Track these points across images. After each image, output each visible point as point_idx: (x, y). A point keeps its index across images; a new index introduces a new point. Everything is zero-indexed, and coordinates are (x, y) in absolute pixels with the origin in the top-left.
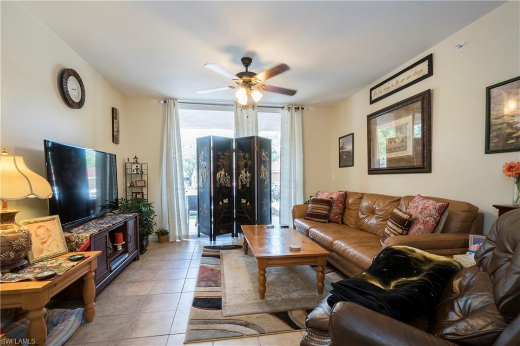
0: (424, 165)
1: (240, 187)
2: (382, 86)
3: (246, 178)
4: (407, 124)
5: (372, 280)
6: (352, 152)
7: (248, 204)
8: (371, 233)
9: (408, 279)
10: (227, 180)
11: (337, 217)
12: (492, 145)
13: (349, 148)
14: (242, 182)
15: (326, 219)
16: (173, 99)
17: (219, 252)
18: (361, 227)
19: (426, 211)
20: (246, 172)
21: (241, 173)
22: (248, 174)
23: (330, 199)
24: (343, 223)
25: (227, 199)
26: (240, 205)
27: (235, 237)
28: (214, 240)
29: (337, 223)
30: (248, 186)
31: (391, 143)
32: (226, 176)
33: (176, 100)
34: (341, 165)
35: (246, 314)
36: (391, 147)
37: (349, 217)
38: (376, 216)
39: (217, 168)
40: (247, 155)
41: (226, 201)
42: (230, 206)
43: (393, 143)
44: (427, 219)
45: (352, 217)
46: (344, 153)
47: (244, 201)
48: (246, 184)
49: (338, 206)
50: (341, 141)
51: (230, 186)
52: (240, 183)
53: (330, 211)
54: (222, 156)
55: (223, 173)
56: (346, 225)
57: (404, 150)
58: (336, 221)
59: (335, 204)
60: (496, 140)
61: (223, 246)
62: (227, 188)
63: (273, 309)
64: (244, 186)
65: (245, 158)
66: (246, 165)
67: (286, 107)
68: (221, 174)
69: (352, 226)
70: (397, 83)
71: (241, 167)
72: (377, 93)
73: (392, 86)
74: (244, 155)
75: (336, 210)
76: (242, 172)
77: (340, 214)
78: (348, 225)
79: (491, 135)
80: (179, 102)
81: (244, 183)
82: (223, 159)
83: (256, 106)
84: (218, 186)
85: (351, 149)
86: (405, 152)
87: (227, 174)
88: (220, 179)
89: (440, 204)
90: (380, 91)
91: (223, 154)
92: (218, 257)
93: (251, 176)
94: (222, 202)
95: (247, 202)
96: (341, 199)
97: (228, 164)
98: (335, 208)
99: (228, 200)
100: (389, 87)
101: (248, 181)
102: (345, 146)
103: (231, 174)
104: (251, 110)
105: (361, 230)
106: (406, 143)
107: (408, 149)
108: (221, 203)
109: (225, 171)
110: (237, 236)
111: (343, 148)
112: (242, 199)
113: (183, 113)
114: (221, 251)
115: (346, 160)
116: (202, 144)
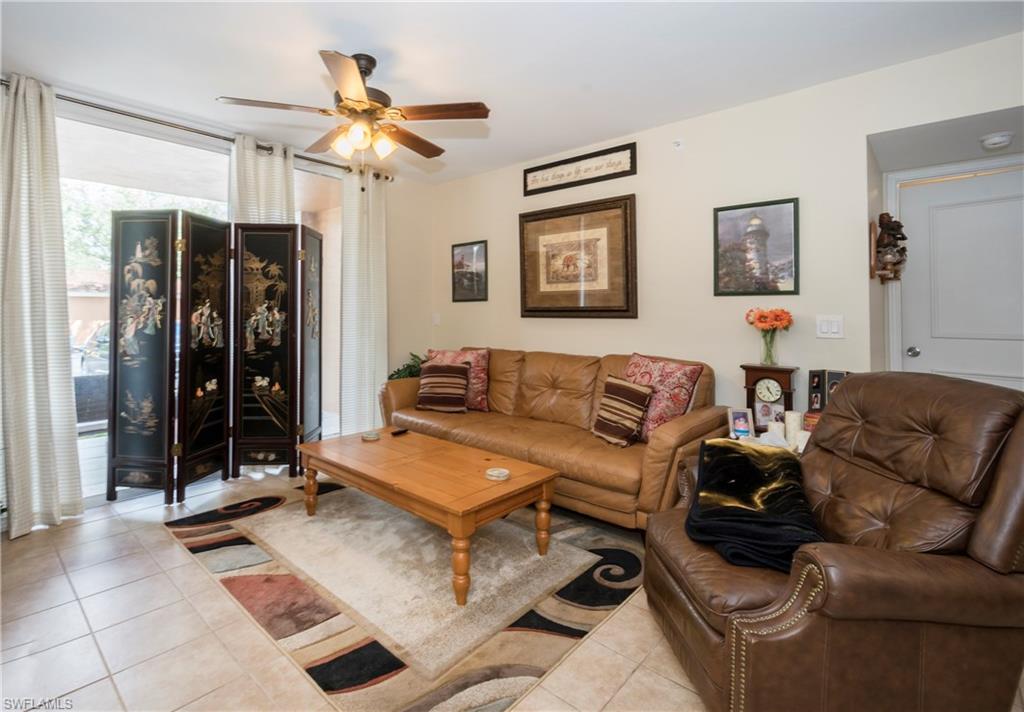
0: (628, 306)
1: (250, 347)
2: (548, 170)
3: (271, 324)
4: (598, 240)
5: (727, 502)
6: (483, 275)
7: (277, 387)
8: (554, 422)
9: (770, 488)
10: (216, 329)
11: (479, 398)
12: (721, 284)
13: (476, 266)
14: (257, 334)
15: (463, 405)
16: (38, 82)
17: (229, 528)
18: (534, 414)
19: (671, 380)
20: (269, 309)
21: (254, 311)
22: (277, 316)
23: (464, 366)
24: (490, 411)
25: (214, 381)
26: (252, 392)
27: (230, 479)
28: (181, 498)
29: (481, 410)
30: (277, 342)
31: (568, 266)
32: (212, 320)
33: (48, 85)
34: (457, 298)
35: (469, 652)
36: (568, 273)
37: (499, 396)
38: (559, 391)
39: (193, 300)
40: (274, 269)
41: (211, 386)
42: (221, 397)
43: (572, 268)
44: (676, 391)
45: (505, 396)
46: (464, 275)
47: (262, 382)
48: (272, 339)
49: (479, 378)
50: (456, 252)
51: (220, 345)
52: (250, 338)
53: (466, 387)
54: (204, 267)
55: (207, 312)
56: (497, 411)
57: (593, 280)
58: (479, 407)
59: (473, 375)
60: (727, 279)
61: (226, 508)
62: (212, 350)
63: (504, 616)
64: (262, 345)
65: (266, 275)
66: (270, 294)
67: (355, 170)
68: (202, 315)
69: (509, 413)
70: (578, 172)
71: (253, 296)
72: (537, 180)
73: (568, 175)
74: (263, 269)
75: (476, 384)
76: (259, 309)
77: (483, 393)
78: (501, 413)
79: (720, 272)
80: (59, 97)
81: (265, 336)
82: (208, 274)
83: (291, 154)
84: (193, 346)
85: (483, 267)
86: (594, 284)
87: (215, 315)
88: (199, 328)
89: (692, 367)
90: (545, 176)
91: (207, 263)
92: (242, 540)
93: (286, 320)
94: (204, 389)
95: (271, 384)
96: (483, 363)
97: (219, 285)
98: (474, 381)
99: (218, 383)
100: (563, 175)
101: (278, 330)
102: (465, 263)
103: (224, 315)
104: (278, 159)
105: (532, 418)
106: (596, 269)
107: (599, 280)
108: (200, 393)
109: (212, 308)
110: (236, 474)
111: (461, 265)
112: (258, 378)
113: (70, 132)
114: (232, 523)
115: (469, 287)
116: (126, 229)
